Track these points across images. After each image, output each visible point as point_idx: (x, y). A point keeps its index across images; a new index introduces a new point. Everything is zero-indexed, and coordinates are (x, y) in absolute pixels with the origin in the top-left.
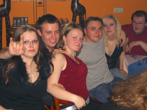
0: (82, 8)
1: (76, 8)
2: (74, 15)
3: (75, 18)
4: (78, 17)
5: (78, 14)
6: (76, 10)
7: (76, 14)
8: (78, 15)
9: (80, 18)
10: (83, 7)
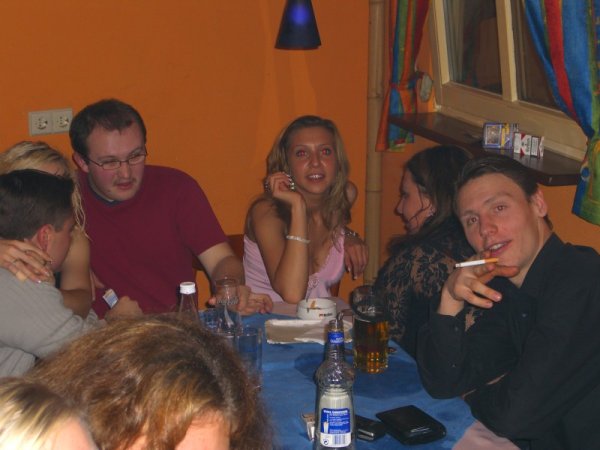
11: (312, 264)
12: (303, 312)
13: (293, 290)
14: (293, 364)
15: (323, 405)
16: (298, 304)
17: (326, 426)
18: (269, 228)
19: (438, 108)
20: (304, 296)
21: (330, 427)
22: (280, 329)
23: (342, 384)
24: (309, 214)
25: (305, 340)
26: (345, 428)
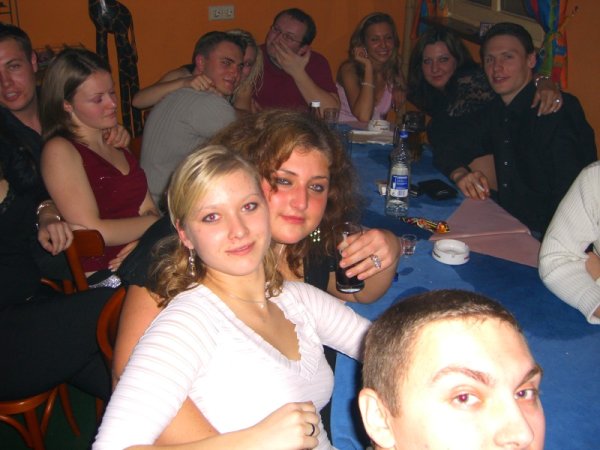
0: (120, 13)
1: (103, 12)
2: (101, 32)
3: (102, 40)
4: (111, 37)
5: (111, 29)
6: (104, 18)
7: (104, 29)
8: (111, 32)
9: (118, 40)
10: (124, 10)
11: (375, 101)
12: (371, 126)
13: (365, 115)
14: (367, 155)
15: (393, 173)
16: (368, 123)
17: (394, 185)
18: (350, 79)
19: (449, 14)
20: (371, 119)
21: (397, 186)
22: (358, 136)
23: (404, 162)
24: (375, 72)
25: (373, 142)
26: (405, 187)
